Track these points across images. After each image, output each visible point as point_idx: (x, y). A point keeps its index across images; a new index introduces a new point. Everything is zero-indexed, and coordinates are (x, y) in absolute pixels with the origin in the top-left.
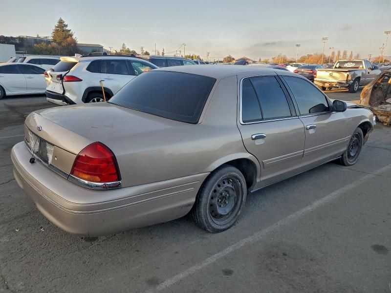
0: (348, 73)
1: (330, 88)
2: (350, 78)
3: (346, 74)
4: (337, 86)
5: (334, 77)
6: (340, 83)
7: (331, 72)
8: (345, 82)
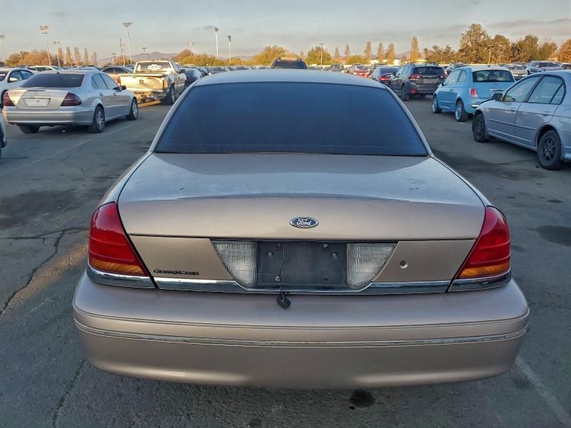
0: (163, 79)
1: (143, 101)
2: (166, 86)
3: (161, 80)
4: (152, 96)
5: (146, 85)
6: (154, 93)
7: (139, 78)
8: (162, 91)
